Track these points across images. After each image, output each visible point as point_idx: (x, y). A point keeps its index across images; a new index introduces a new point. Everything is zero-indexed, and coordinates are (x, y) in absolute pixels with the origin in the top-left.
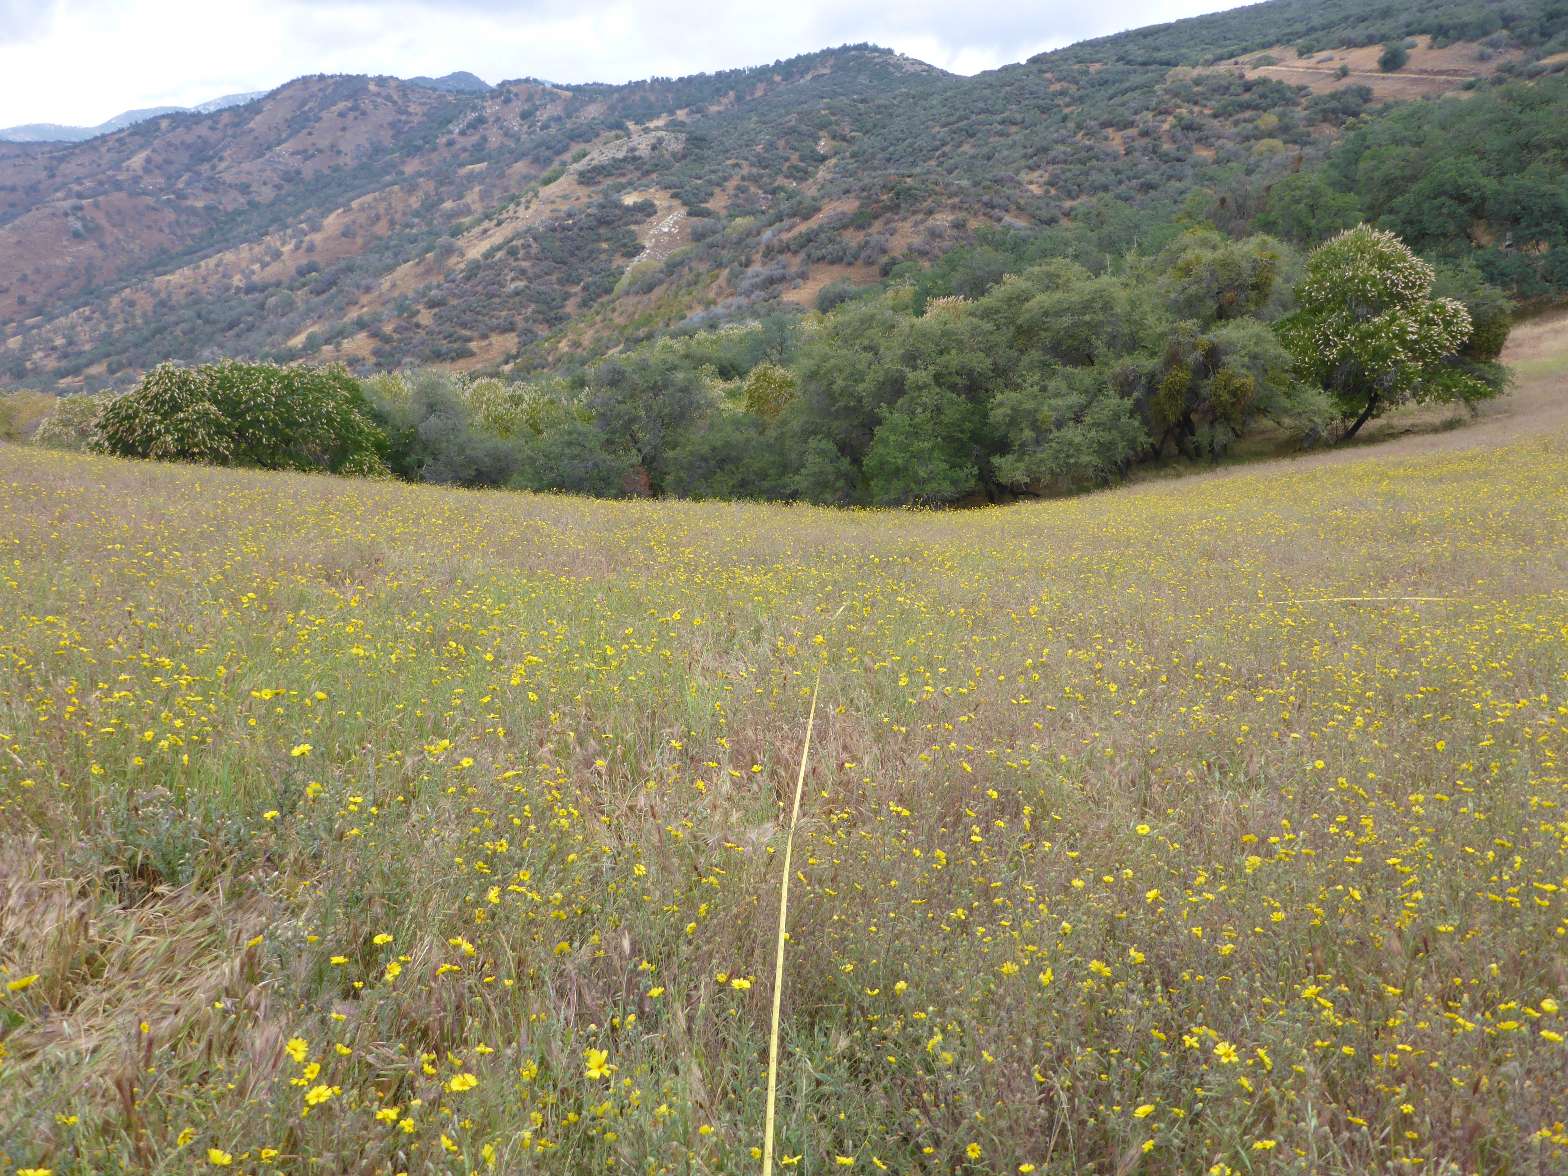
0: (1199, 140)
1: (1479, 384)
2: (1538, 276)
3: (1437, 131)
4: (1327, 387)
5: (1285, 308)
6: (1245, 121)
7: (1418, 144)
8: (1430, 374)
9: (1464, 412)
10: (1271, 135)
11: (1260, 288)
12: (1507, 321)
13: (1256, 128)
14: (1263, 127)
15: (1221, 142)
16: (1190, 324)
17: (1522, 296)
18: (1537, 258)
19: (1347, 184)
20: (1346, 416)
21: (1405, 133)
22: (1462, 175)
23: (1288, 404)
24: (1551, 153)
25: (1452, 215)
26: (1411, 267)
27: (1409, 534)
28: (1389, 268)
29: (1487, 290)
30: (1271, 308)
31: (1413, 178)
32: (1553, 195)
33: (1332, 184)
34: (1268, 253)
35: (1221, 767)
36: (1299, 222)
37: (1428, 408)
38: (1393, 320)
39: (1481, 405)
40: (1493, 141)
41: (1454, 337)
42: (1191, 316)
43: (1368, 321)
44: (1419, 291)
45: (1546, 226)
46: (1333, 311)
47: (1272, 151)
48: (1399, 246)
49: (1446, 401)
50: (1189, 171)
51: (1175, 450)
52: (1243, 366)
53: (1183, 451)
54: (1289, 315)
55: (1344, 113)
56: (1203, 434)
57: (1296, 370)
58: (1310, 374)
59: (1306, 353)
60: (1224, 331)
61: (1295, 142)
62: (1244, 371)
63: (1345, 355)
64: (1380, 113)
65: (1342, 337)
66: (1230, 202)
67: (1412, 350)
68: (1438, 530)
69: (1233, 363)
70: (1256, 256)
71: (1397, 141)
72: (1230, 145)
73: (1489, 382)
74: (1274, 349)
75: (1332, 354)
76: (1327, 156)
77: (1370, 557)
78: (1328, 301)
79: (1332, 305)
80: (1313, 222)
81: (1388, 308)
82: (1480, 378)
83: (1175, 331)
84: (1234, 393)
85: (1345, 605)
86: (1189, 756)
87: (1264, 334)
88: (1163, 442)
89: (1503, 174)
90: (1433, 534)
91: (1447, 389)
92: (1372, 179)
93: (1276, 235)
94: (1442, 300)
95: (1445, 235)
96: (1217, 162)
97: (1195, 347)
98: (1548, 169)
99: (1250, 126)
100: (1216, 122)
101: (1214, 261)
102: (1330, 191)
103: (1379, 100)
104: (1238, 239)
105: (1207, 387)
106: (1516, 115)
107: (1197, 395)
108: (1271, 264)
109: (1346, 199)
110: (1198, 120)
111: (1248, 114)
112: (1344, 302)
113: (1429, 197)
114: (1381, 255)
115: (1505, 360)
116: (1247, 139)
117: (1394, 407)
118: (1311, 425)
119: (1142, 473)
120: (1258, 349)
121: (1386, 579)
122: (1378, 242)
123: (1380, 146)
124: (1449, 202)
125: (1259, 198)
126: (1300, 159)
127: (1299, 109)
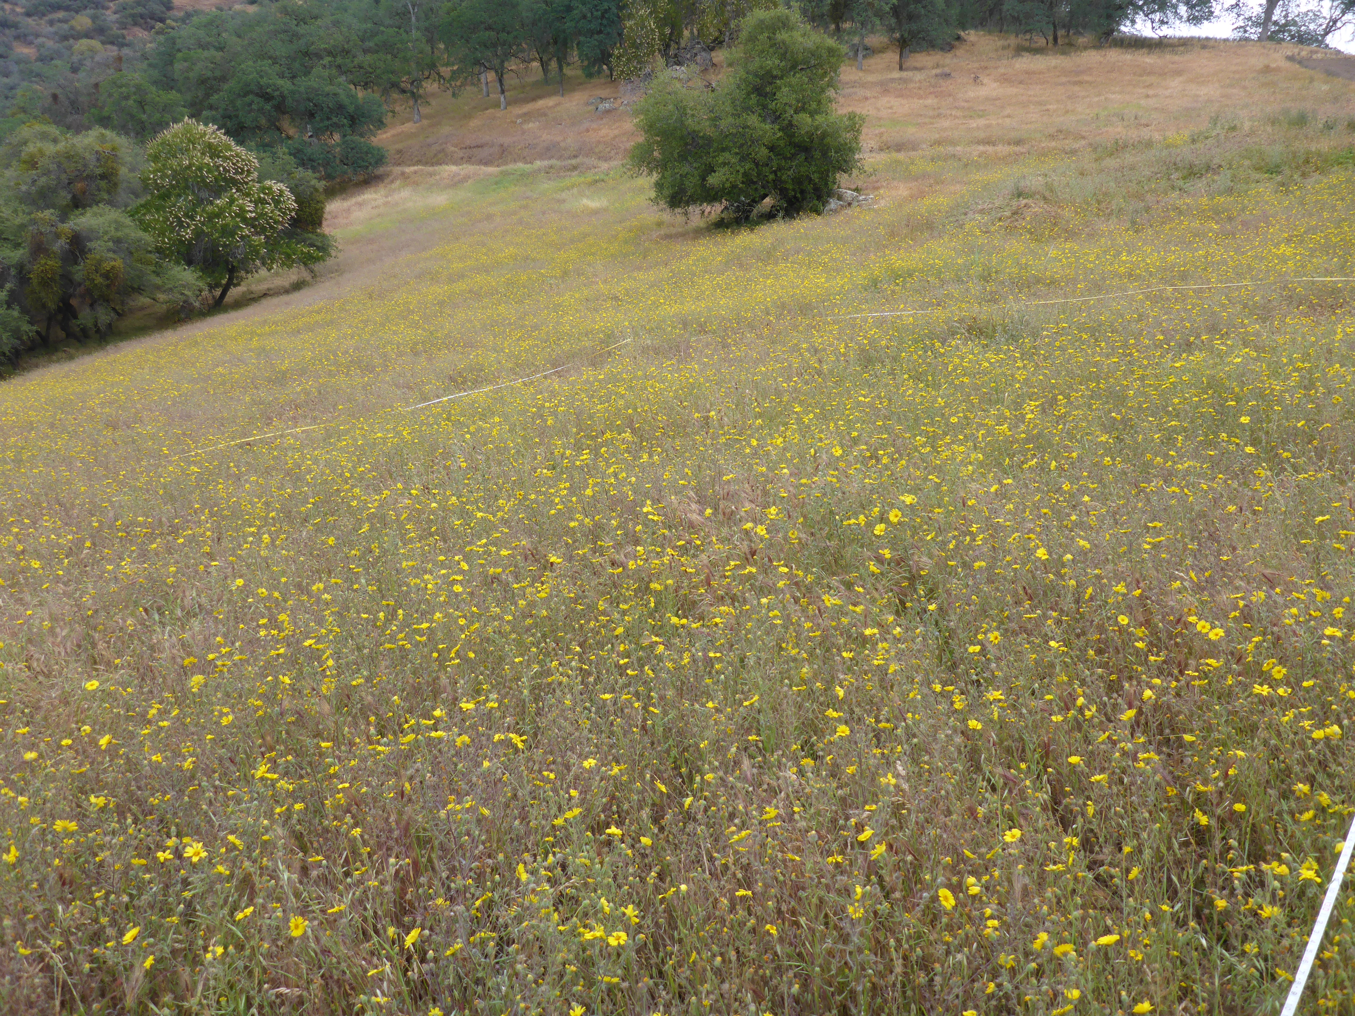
0: (17, 38)
1: (312, 250)
2: (338, 161)
3: (234, 38)
4: (190, 263)
5: (137, 196)
6: (60, 21)
7: (221, 49)
8: (272, 244)
9: (306, 275)
10: (87, 35)
11: (109, 177)
12: (322, 197)
13: (72, 28)
14: (79, 28)
15: (40, 40)
16: (48, 214)
17: (328, 177)
18: (333, 146)
19: (168, 83)
20: (211, 287)
21: (208, 39)
22: (262, 77)
23: (158, 281)
24: (326, 60)
25: (261, 110)
26: (237, 155)
27: (281, 379)
28: (219, 157)
29: (300, 173)
30: (122, 196)
31: (223, 79)
32: (335, 94)
33: (155, 83)
34: (108, 146)
35: (159, 609)
36: (132, 117)
37: (277, 274)
38: (232, 201)
39: (317, 267)
40: (281, 49)
41: (284, 213)
42: (48, 207)
43: (212, 203)
44: (247, 176)
45: (335, 120)
46: (179, 196)
47: (92, 50)
48: (224, 138)
49: (290, 267)
50: (14, 68)
51: (62, 334)
52: (109, 250)
53: (70, 335)
54: (142, 201)
55: (152, 18)
56: (85, 317)
57: (159, 250)
58: (172, 252)
59: (164, 235)
60: (83, 220)
61: (112, 43)
62: (111, 255)
63: (199, 234)
64: (183, 21)
65: (192, 218)
66: (61, 97)
67: (254, 226)
68: (303, 372)
69: (99, 248)
70: (98, 148)
71: (203, 46)
72: (50, 44)
73: (319, 248)
74: (133, 232)
75: (188, 234)
76: (144, 57)
77: (254, 402)
78: (172, 186)
79: (177, 191)
80: (144, 117)
81: (226, 191)
82: (312, 245)
83: (34, 222)
84: (106, 276)
85: (241, 446)
86: (126, 607)
87: (123, 220)
88: (48, 328)
89: (294, 77)
90: (301, 375)
91: (288, 256)
92: (188, 78)
93: (113, 128)
94: (268, 183)
95: (259, 128)
96: (41, 59)
97: (57, 236)
98: (326, 73)
99: (66, 26)
100: (30, 21)
101: (58, 153)
102: (153, 89)
103: (180, 9)
104: (78, 132)
105: (79, 272)
106: (294, 28)
107: (71, 281)
108: (114, 155)
109: (169, 96)
110: (11, 18)
111: (61, 14)
112: (187, 187)
113: (239, 95)
114: (210, 145)
115: (326, 229)
116: (65, 38)
117: (249, 276)
118: (183, 298)
119: (34, 360)
120: (119, 234)
121: (270, 419)
122: (205, 134)
123: (189, 49)
124: (256, 100)
125: (89, 95)
126: (120, 59)
127: (108, 12)
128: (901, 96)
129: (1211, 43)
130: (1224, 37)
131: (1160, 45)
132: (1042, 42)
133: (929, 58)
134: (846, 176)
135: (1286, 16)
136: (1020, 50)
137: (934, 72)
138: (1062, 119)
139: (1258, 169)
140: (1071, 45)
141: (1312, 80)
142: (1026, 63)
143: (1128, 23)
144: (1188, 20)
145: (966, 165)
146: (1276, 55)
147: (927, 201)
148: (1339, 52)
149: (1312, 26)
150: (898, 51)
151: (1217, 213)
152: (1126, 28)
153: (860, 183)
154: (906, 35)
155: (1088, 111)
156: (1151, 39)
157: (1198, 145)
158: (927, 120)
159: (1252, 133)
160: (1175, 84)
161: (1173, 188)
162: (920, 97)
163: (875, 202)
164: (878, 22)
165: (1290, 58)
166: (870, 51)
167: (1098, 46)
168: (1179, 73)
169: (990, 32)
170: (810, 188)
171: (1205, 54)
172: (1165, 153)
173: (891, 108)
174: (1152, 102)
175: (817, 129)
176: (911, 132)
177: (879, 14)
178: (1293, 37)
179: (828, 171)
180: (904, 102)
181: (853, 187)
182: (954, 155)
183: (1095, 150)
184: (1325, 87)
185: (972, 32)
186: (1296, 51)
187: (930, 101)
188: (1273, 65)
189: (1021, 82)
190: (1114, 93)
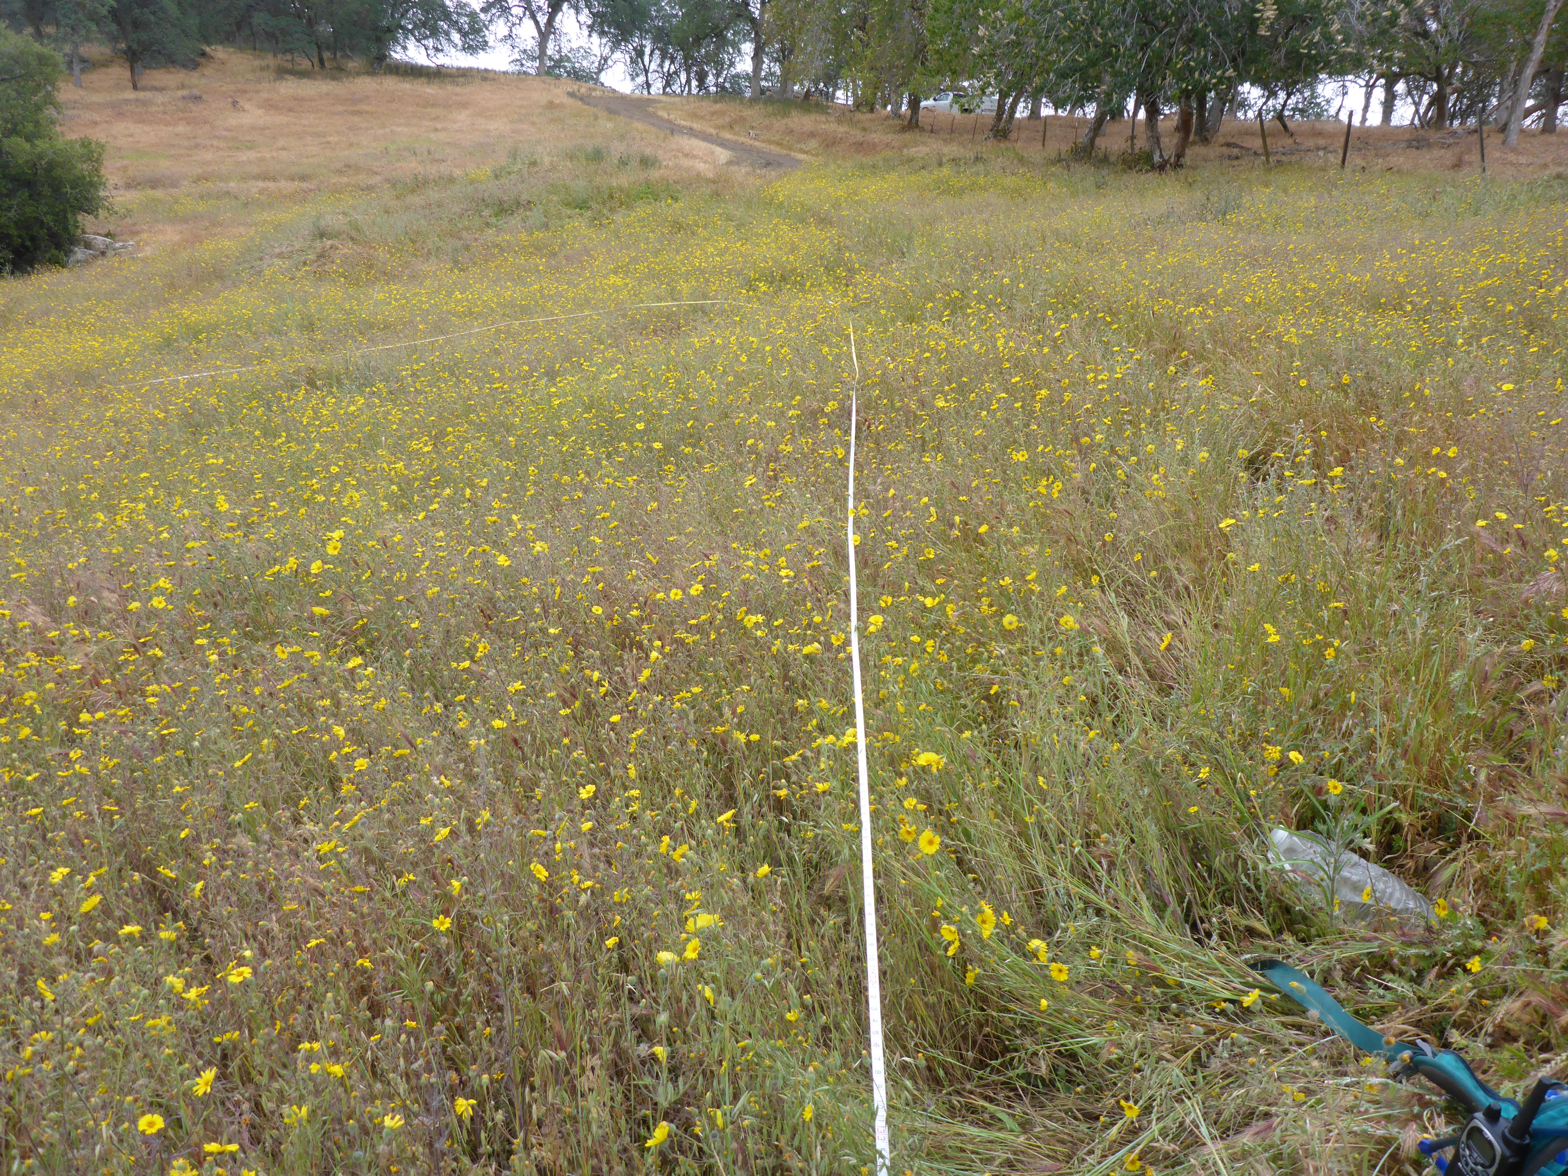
128: (143, 121)
129: (491, 75)
130: (504, 69)
131: (438, 74)
132: (305, 64)
133: (168, 76)
134: (90, 218)
135: (559, 51)
136: (282, 72)
137: (180, 93)
138: (347, 153)
139: (568, 205)
140: (340, 69)
141: (596, 118)
142: (289, 87)
143: (399, 49)
144: (464, 49)
145: (246, 205)
146: (558, 91)
147: (209, 246)
148: (614, 91)
149: (585, 63)
150: (127, 65)
151: (538, 249)
152: (397, 55)
153: (112, 228)
154: (135, 46)
155: (374, 144)
156: (428, 67)
157: (502, 181)
158: (183, 152)
159: (553, 168)
160: (463, 116)
161: (488, 224)
162: (168, 124)
163: (138, 247)
164: (94, 28)
165: (572, 95)
166: (89, 65)
167: (372, 73)
168: (464, 105)
169: (241, 49)
170: (43, 233)
171: (487, 86)
172: (470, 189)
173: (131, 136)
174: (442, 136)
175: (40, 157)
176: (164, 166)
177: (93, 17)
178: (569, 73)
179: (65, 211)
180: (147, 128)
181: (106, 231)
182: (228, 193)
183: (394, 185)
184: (610, 125)
185: (220, 48)
186: (576, 87)
187: (181, 129)
188: (557, 101)
189: (290, 110)
190: (398, 125)
